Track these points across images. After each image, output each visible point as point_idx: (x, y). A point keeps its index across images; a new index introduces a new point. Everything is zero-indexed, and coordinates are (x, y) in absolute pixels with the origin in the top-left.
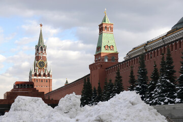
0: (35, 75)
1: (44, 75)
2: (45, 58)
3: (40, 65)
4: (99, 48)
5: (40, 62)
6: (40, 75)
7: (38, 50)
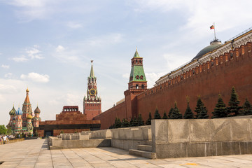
0: (88, 100)
1: (95, 100)
2: (95, 87)
3: (92, 93)
4: (131, 78)
5: (92, 90)
6: (91, 101)
7: (90, 81)
